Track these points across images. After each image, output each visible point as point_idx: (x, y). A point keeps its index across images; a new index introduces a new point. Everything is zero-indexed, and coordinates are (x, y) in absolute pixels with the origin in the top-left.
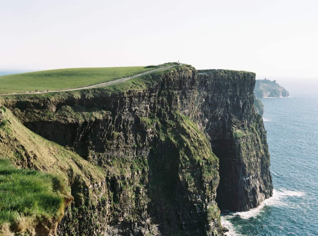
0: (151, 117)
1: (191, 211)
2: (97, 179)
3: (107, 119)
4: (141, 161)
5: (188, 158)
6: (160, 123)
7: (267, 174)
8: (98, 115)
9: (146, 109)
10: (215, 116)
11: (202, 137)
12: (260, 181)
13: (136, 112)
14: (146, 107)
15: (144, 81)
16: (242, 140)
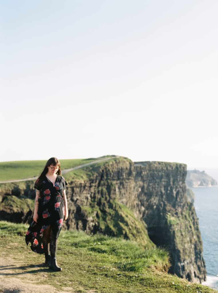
0: (92, 207)
6: (100, 212)
7: (200, 259)
10: (151, 205)
12: (194, 266)
13: (78, 201)
14: (87, 197)
15: (85, 172)
16: (176, 227)
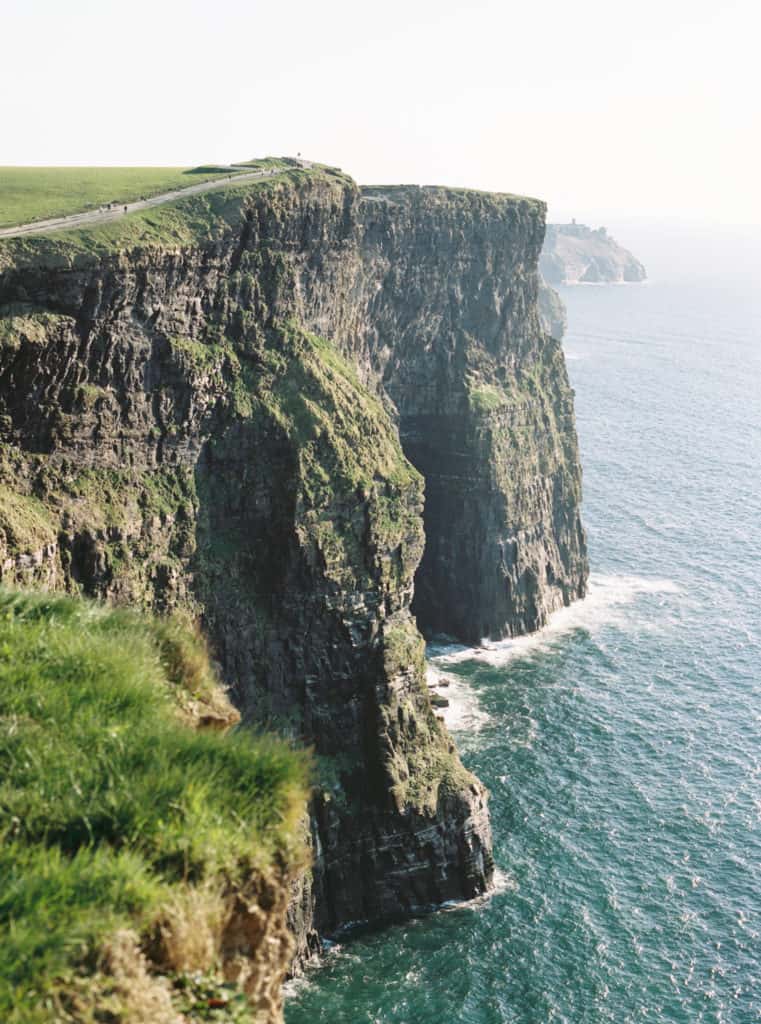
0: (208, 339)
1: (336, 643)
2: (30, 539)
3: (62, 344)
4: (173, 481)
5: (326, 472)
6: (236, 359)
7: (570, 526)
8: (32, 327)
9: (191, 310)
10: (415, 339)
11: (376, 408)
12: (549, 549)
13: (159, 320)
14: (192, 304)
15: (186, 219)
16: (496, 420)
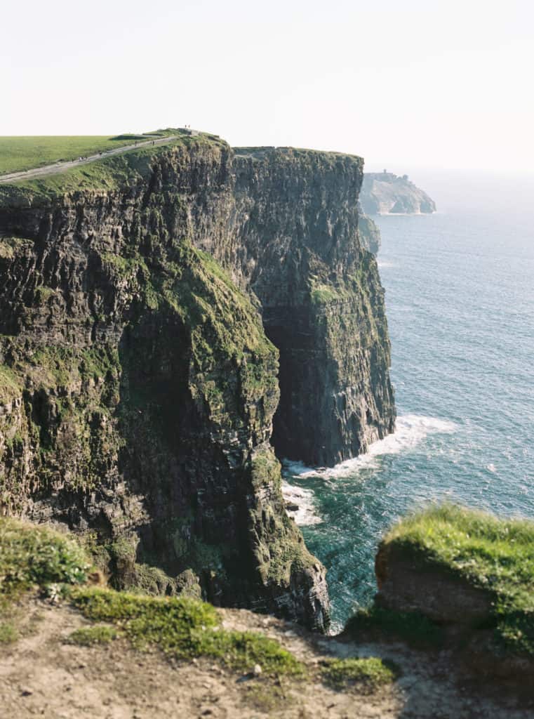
0: (127, 255)
1: (218, 466)
2: (3, 395)
3: (25, 259)
4: (103, 354)
5: (210, 347)
6: (147, 269)
7: (383, 383)
8: (4, 247)
9: (115, 235)
10: (273, 254)
11: (243, 301)
12: (368, 399)
13: (92, 242)
14: (115, 231)
15: (111, 171)
16: (330, 308)
